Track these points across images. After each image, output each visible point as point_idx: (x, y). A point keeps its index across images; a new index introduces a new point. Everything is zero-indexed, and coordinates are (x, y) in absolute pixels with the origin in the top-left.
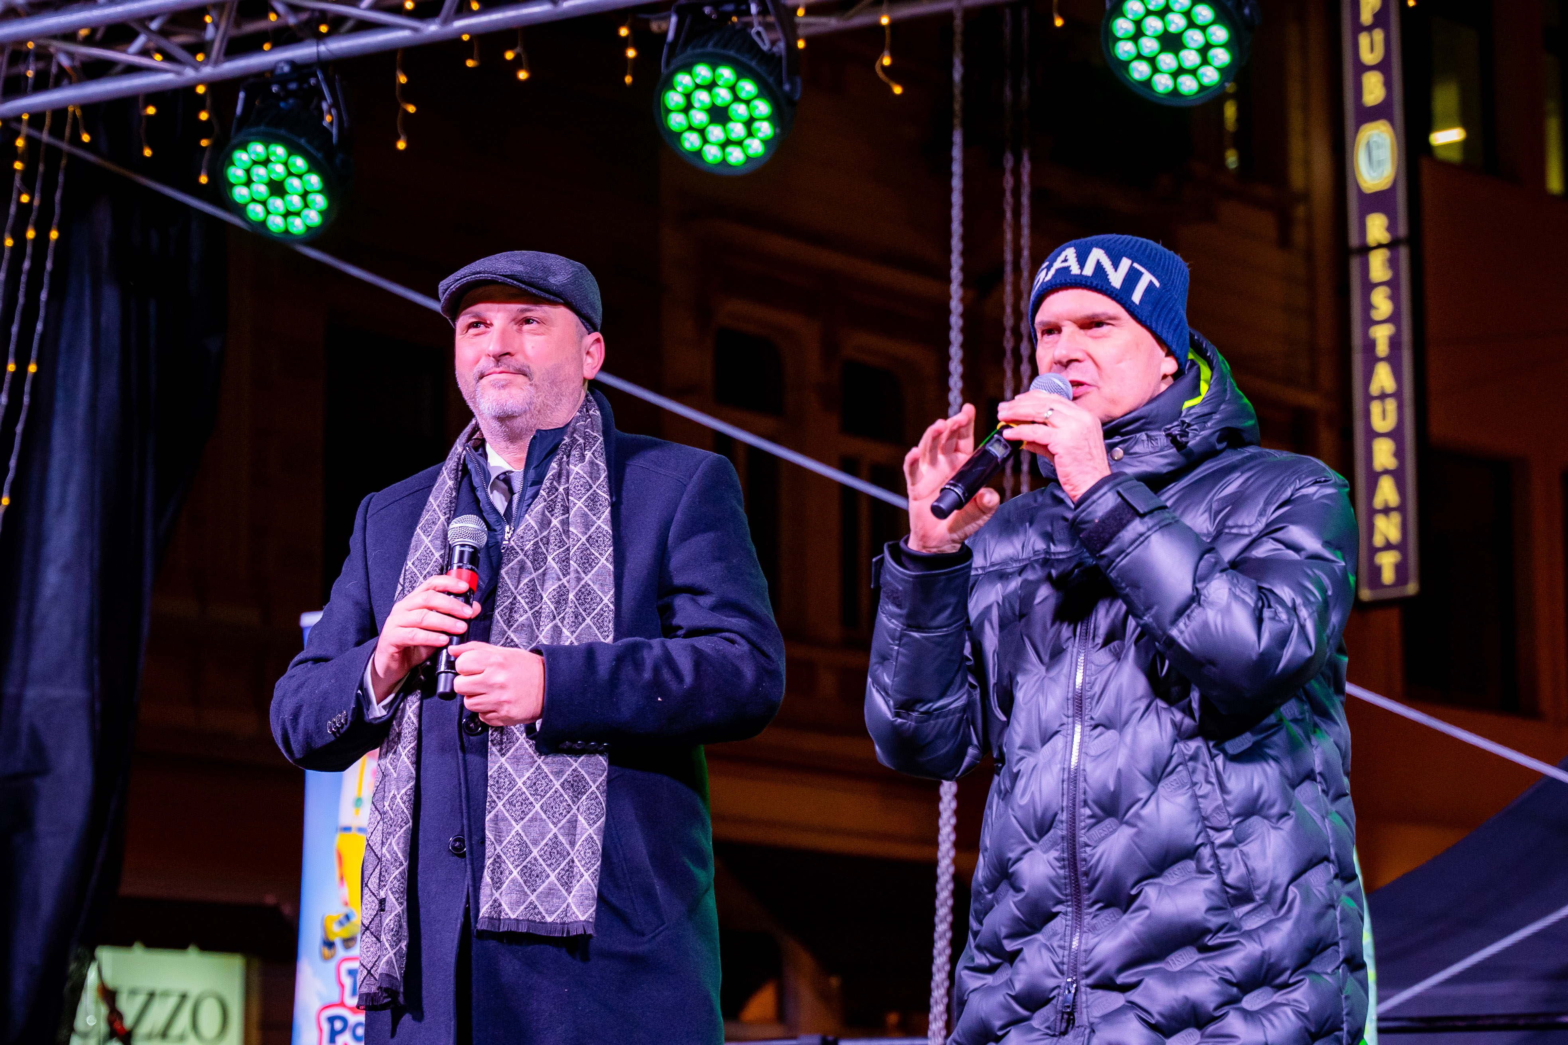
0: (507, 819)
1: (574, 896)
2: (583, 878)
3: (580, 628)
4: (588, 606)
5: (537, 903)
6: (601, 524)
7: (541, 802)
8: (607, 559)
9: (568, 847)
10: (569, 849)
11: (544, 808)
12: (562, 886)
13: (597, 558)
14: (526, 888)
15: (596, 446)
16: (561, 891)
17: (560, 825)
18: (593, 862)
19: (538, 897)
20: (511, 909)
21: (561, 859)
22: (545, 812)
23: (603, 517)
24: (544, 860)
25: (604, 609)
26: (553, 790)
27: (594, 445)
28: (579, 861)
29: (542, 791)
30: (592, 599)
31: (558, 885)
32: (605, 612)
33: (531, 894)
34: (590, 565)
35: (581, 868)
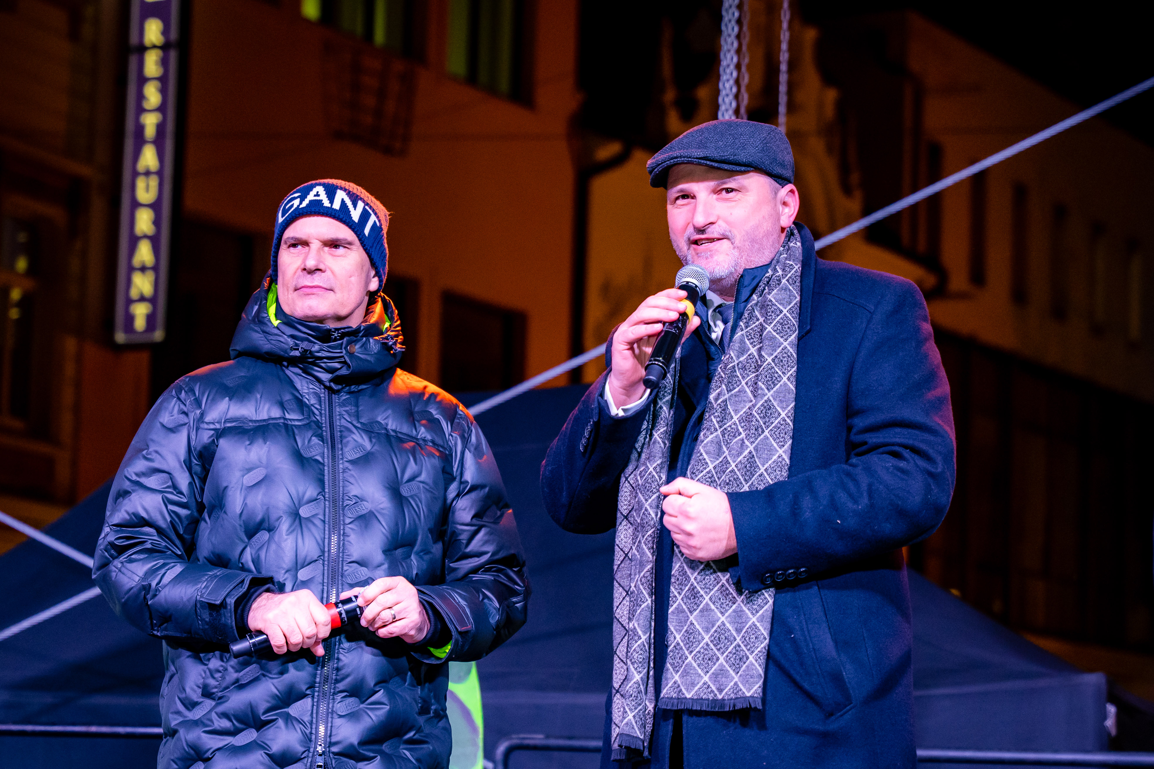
0: (685, 611)
1: (741, 675)
2: (749, 661)
3: (759, 439)
4: (767, 420)
5: (709, 683)
6: (787, 346)
7: (710, 595)
8: (788, 379)
9: (734, 633)
10: (735, 635)
11: (713, 599)
12: (730, 667)
13: (780, 376)
14: (700, 671)
15: (791, 273)
16: (729, 671)
17: (727, 614)
18: (756, 645)
19: (710, 678)
20: (687, 690)
21: (728, 644)
22: (714, 603)
23: (790, 340)
24: (714, 645)
25: (782, 423)
26: (720, 584)
27: (790, 272)
28: (745, 646)
29: (710, 585)
30: (771, 414)
31: (727, 666)
32: (782, 425)
33: (704, 675)
34: (773, 383)
35: (746, 652)
